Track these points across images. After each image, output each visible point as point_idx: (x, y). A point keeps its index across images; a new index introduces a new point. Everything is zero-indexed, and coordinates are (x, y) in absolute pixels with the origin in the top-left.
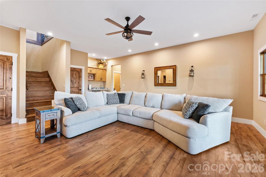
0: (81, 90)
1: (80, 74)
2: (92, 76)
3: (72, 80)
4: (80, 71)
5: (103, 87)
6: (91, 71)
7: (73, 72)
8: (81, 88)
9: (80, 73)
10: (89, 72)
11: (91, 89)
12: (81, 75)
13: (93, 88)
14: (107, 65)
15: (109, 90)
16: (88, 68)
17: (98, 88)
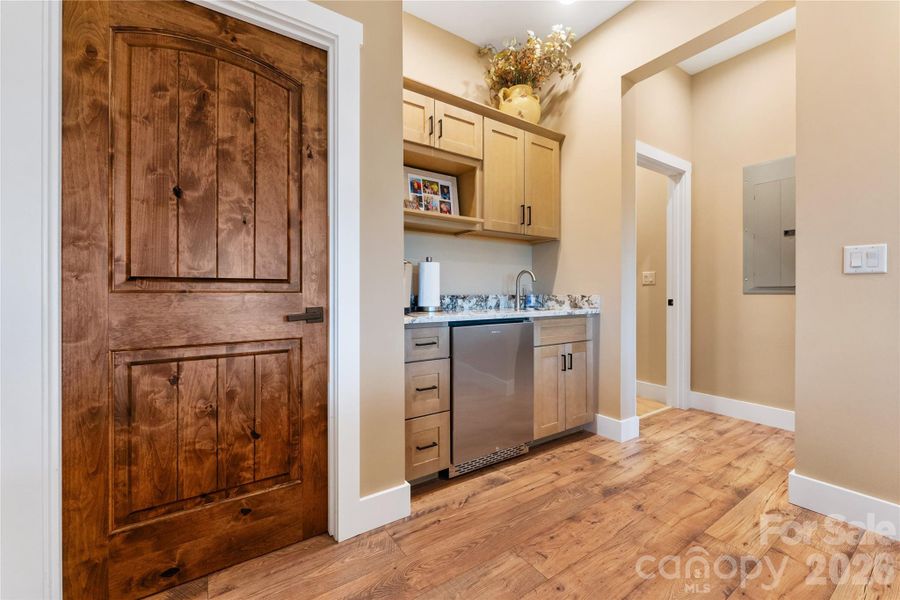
0: (317, 316)
1: (311, 120)
2: (445, 191)
3: (193, 183)
4: (309, 81)
5: (530, 288)
6: (434, 126)
7: (207, 73)
8: (324, 288)
9: (309, 99)
10: (413, 127)
11: (440, 310)
12: (323, 128)
13: (454, 298)
14: (566, 95)
15: (597, 316)
16: (408, 95)
17: (492, 302)
